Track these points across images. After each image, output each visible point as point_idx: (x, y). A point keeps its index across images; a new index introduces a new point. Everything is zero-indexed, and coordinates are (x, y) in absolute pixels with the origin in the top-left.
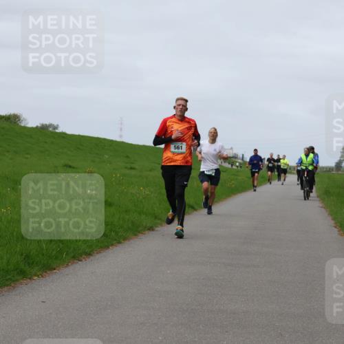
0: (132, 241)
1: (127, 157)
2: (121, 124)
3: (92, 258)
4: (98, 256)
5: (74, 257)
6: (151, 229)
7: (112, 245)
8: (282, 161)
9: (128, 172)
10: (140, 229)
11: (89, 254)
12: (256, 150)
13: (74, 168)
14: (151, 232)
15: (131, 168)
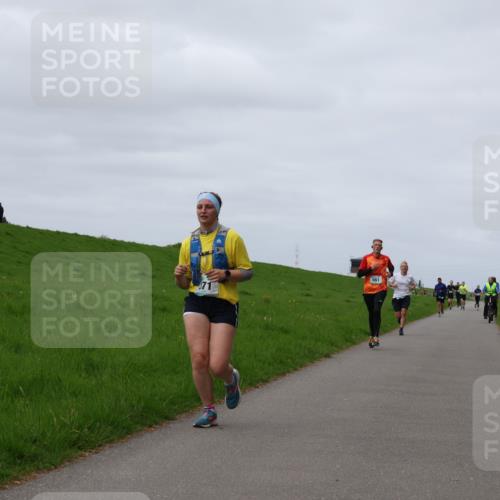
0: (309, 369)
1: (303, 283)
2: (297, 251)
3: (268, 385)
4: (275, 383)
5: (251, 384)
6: (327, 356)
7: (289, 372)
8: (461, 287)
9: (304, 298)
10: (317, 355)
11: (265, 381)
12: (440, 279)
13: (250, 294)
14: (328, 360)
15: (308, 295)
